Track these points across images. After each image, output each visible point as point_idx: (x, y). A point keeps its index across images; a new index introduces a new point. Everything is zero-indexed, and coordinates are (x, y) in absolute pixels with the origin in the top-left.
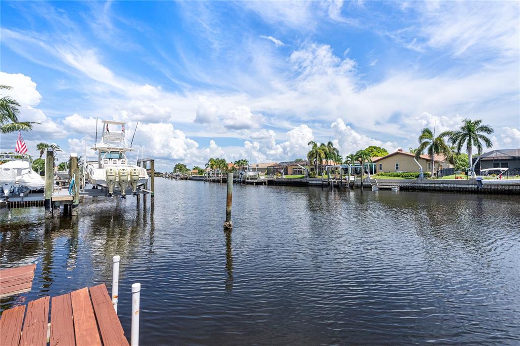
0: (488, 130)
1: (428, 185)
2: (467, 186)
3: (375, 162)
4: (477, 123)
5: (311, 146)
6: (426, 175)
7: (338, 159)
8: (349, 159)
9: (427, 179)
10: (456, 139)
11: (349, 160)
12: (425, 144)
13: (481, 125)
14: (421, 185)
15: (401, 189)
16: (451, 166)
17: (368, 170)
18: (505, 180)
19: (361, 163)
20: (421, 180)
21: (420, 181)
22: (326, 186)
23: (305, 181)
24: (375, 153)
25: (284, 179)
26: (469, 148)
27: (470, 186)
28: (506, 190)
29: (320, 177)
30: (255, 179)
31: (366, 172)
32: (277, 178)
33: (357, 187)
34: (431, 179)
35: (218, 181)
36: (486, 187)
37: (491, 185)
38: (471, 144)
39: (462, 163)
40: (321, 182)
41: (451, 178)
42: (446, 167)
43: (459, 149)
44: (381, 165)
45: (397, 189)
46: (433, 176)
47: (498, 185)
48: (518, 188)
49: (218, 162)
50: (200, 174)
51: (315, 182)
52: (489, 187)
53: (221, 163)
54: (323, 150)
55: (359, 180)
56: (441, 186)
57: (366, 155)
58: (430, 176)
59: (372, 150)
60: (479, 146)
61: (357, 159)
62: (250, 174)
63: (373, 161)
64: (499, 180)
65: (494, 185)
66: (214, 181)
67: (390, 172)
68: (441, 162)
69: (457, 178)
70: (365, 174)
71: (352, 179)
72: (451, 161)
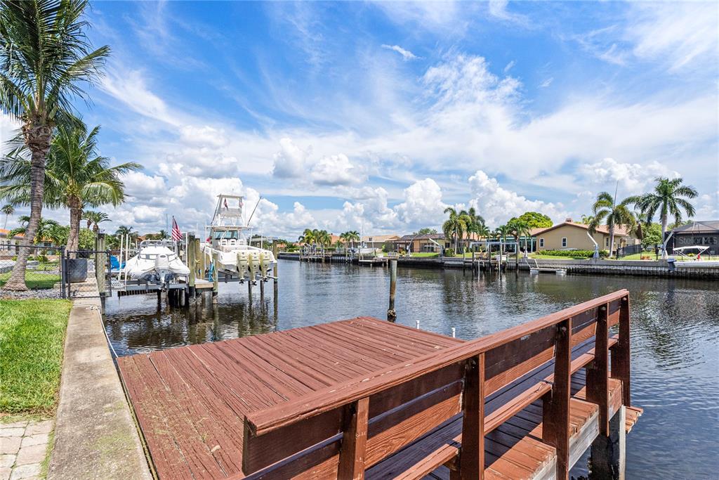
0: (691, 193)
1: (605, 267)
2: (655, 269)
3: (535, 236)
4: (676, 182)
5: (448, 214)
6: (602, 254)
7: (483, 232)
8: (499, 232)
9: (603, 259)
10: (647, 205)
11: (498, 234)
12: (602, 214)
13: (681, 185)
14: (595, 267)
15: (569, 272)
16: (637, 242)
17: (525, 248)
18: (705, 261)
19: (516, 237)
20: (596, 261)
21: (593, 262)
22: (470, 268)
23: (440, 261)
24: (534, 221)
25: (411, 258)
26: (663, 217)
27: (659, 269)
28: (705, 275)
29: (460, 256)
30: (372, 258)
31: (522, 250)
32: (401, 257)
33: (510, 269)
34: (609, 259)
35: (319, 261)
36: (679, 270)
37: (686, 268)
38: (667, 212)
39: (653, 236)
40: (462, 263)
41: (635, 258)
42: (630, 243)
43: (650, 218)
44: (542, 240)
45: (563, 273)
46: (612, 256)
47: (696, 268)
48: (717, 271)
49: (317, 235)
50: (289, 251)
51: (453, 263)
52: (685, 270)
53: (322, 236)
54: (464, 219)
55: (513, 260)
56: (622, 268)
57: (522, 226)
58: (607, 256)
59: (530, 219)
60: (677, 215)
61: (510, 232)
62: (365, 251)
63: (532, 234)
64: (696, 261)
65: (691, 268)
66: (313, 261)
67: (554, 250)
68: (624, 236)
69: (643, 259)
70: (521, 253)
71: (504, 258)
72: (638, 234)
